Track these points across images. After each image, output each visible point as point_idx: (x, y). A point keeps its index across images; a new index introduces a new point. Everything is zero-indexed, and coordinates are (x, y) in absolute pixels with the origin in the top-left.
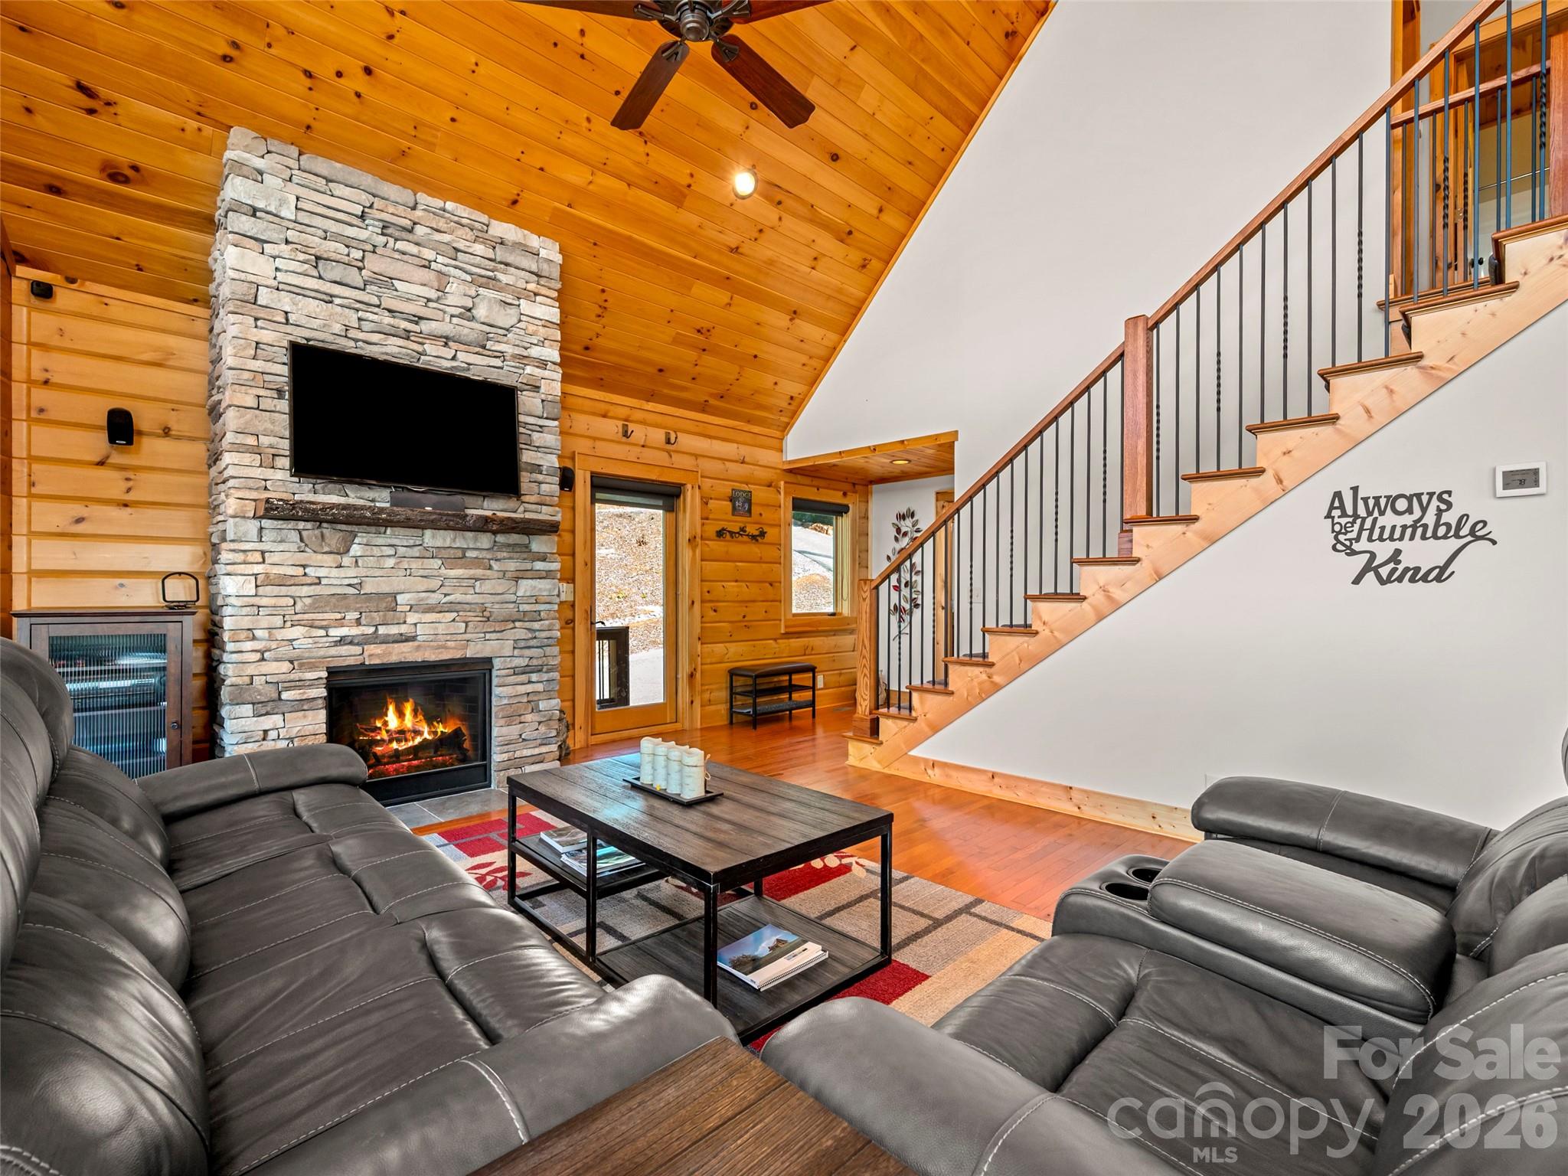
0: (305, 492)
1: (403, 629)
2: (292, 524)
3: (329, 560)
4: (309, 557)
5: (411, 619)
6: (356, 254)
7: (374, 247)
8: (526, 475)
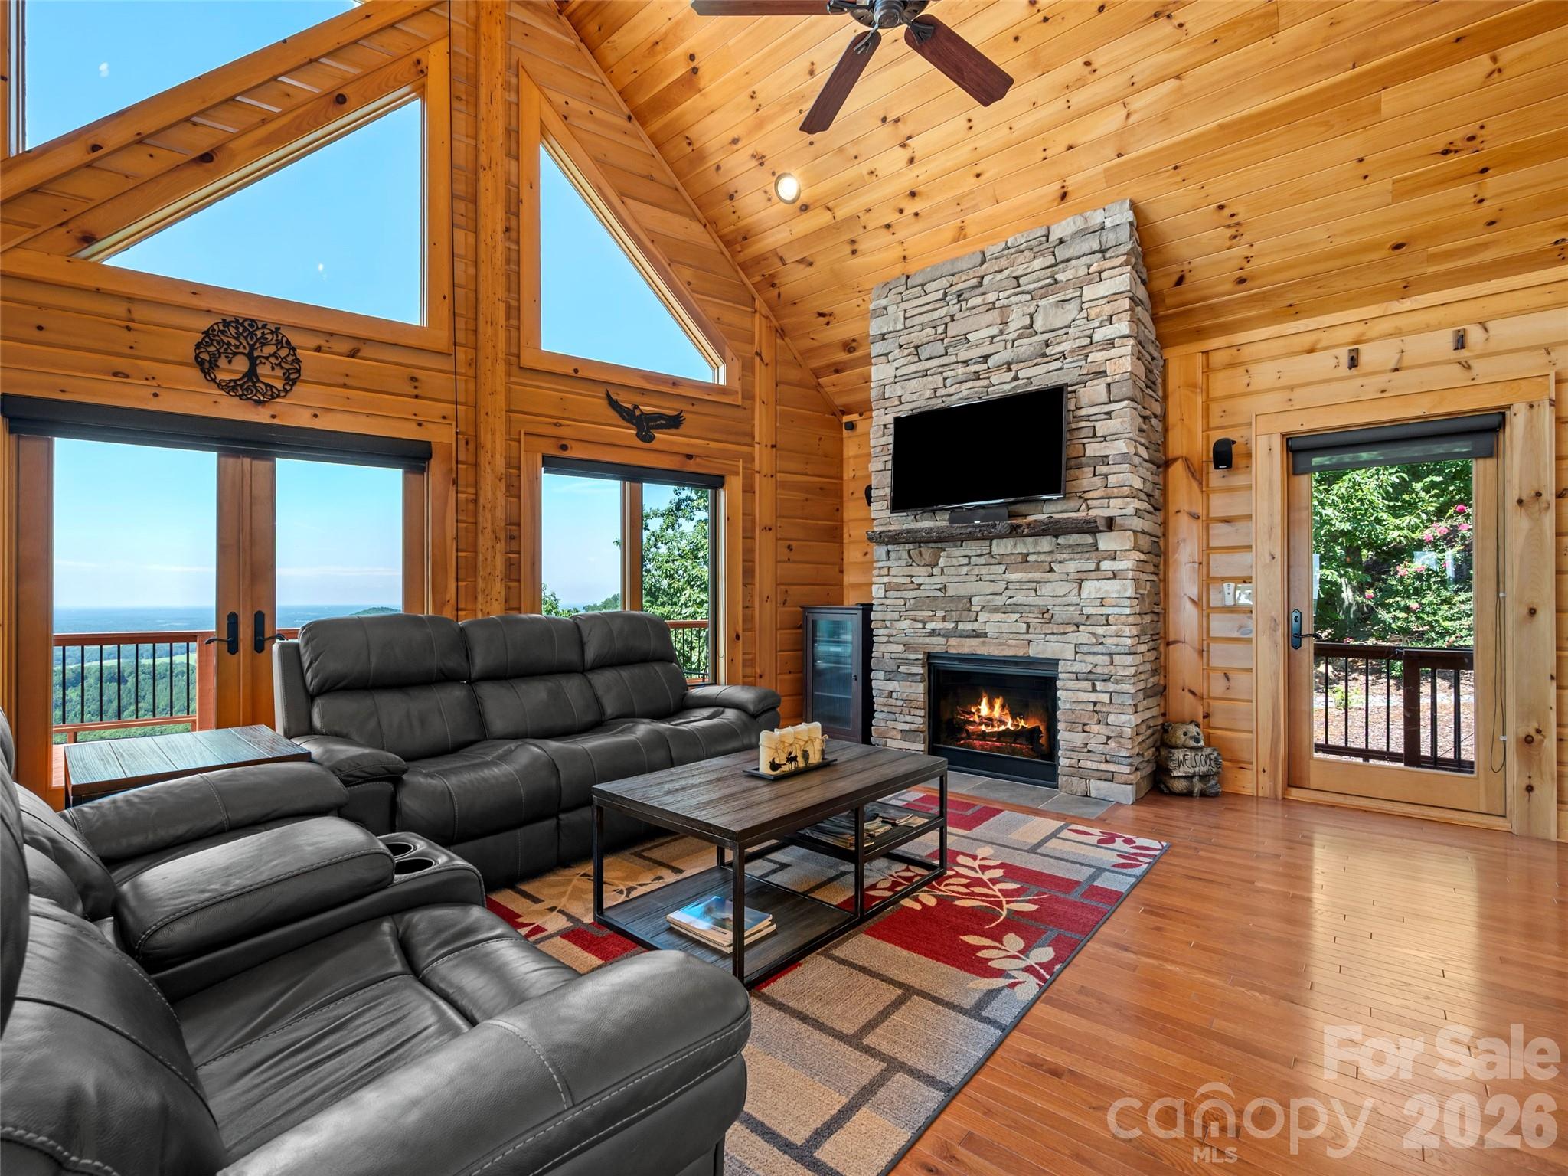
0: (904, 522)
1: (976, 626)
2: (901, 547)
3: (923, 571)
4: (915, 570)
5: (982, 617)
6: (941, 329)
7: (952, 316)
8: (1089, 470)
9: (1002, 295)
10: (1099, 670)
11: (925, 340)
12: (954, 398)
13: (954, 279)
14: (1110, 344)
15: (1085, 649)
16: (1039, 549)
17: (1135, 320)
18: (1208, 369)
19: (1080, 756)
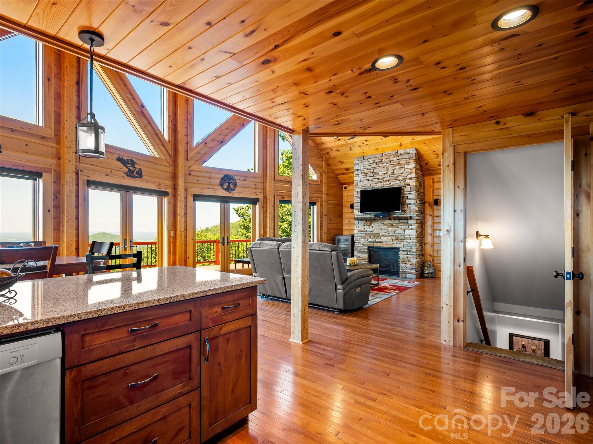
0: (363, 215)
1: (380, 240)
2: (362, 221)
3: (368, 227)
4: (365, 227)
5: (382, 238)
6: (372, 170)
7: (375, 168)
8: (406, 206)
9: (387, 164)
10: (409, 250)
11: (368, 172)
12: (375, 187)
13: (376, 159)
14: (411, 179)
15: (405, 245)
16: (395, 223)
17: (416, 174)
18: (433, 182)
19: (404, 269)
